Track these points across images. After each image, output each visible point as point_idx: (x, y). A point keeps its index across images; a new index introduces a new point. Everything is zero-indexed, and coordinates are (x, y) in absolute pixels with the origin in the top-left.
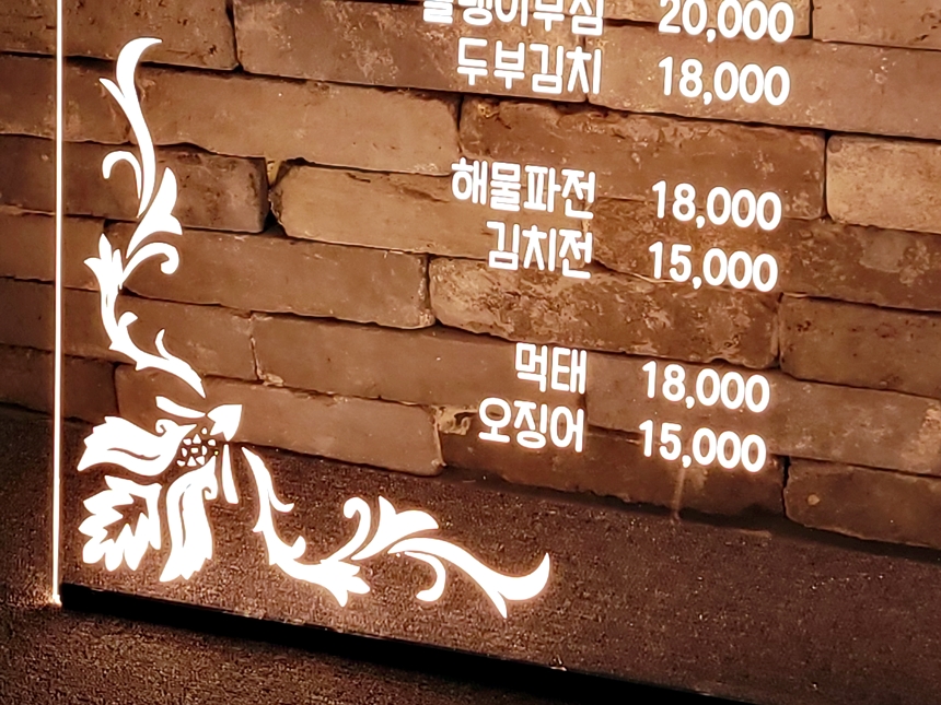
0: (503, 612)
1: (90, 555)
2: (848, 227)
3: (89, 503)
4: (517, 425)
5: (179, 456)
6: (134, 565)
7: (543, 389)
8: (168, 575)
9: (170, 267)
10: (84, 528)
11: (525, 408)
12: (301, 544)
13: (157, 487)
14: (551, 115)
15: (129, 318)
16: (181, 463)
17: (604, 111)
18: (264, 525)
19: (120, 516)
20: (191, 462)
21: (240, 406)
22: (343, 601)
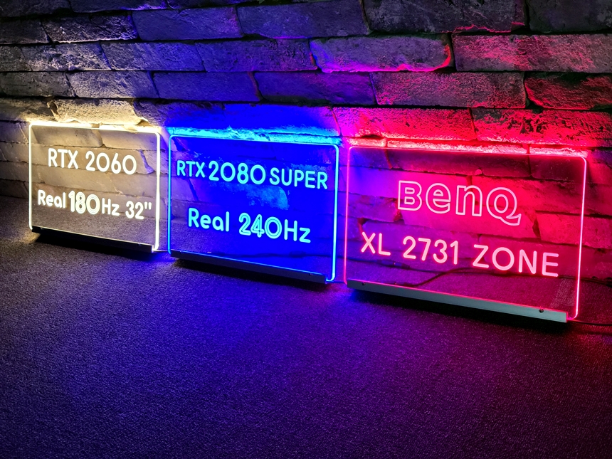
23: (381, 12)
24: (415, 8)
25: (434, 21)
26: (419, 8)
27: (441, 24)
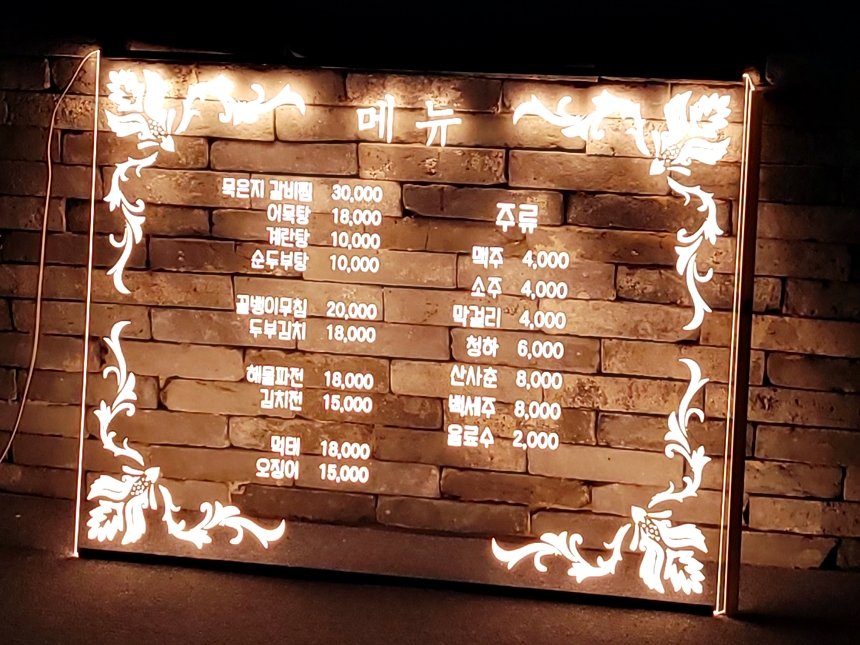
0: (266, 546)
1: (91, 535)
2: (400, 396)
3: (92, 513)
4: (272, 469)
5: (132, 491)
6: (111, 539)
7: (282, 454)
8: (125, 541)
9: (131, 413)
10: (89, 524)
11: (275, 462)
12: (183, 523)
13: (122, 504)
14: (282, 354)
15: (113, 434)
16: (133, 493)
17: (304, 352)
18: (167, 517)
19: (106, 517)
20: (137, 493)
21: (158, 469)
22: (200, 547)
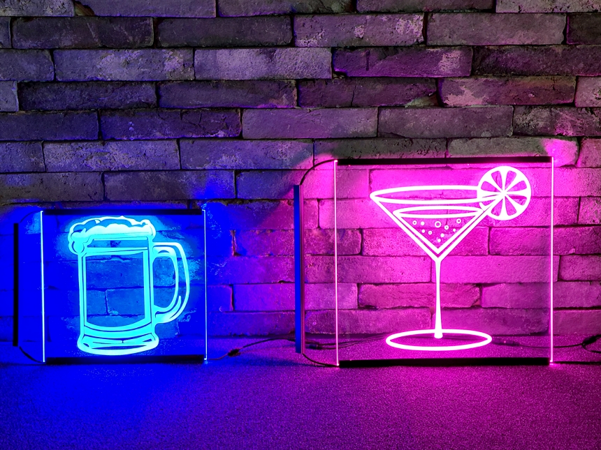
23: (529, 118)
24: (561, 116)
25: (574, 126)
26: (564, 116)
27: (580, 129)
